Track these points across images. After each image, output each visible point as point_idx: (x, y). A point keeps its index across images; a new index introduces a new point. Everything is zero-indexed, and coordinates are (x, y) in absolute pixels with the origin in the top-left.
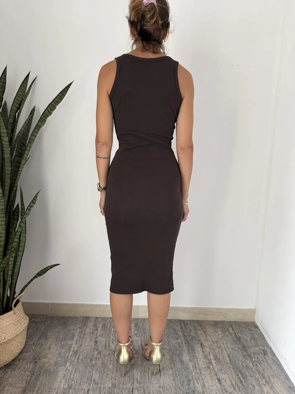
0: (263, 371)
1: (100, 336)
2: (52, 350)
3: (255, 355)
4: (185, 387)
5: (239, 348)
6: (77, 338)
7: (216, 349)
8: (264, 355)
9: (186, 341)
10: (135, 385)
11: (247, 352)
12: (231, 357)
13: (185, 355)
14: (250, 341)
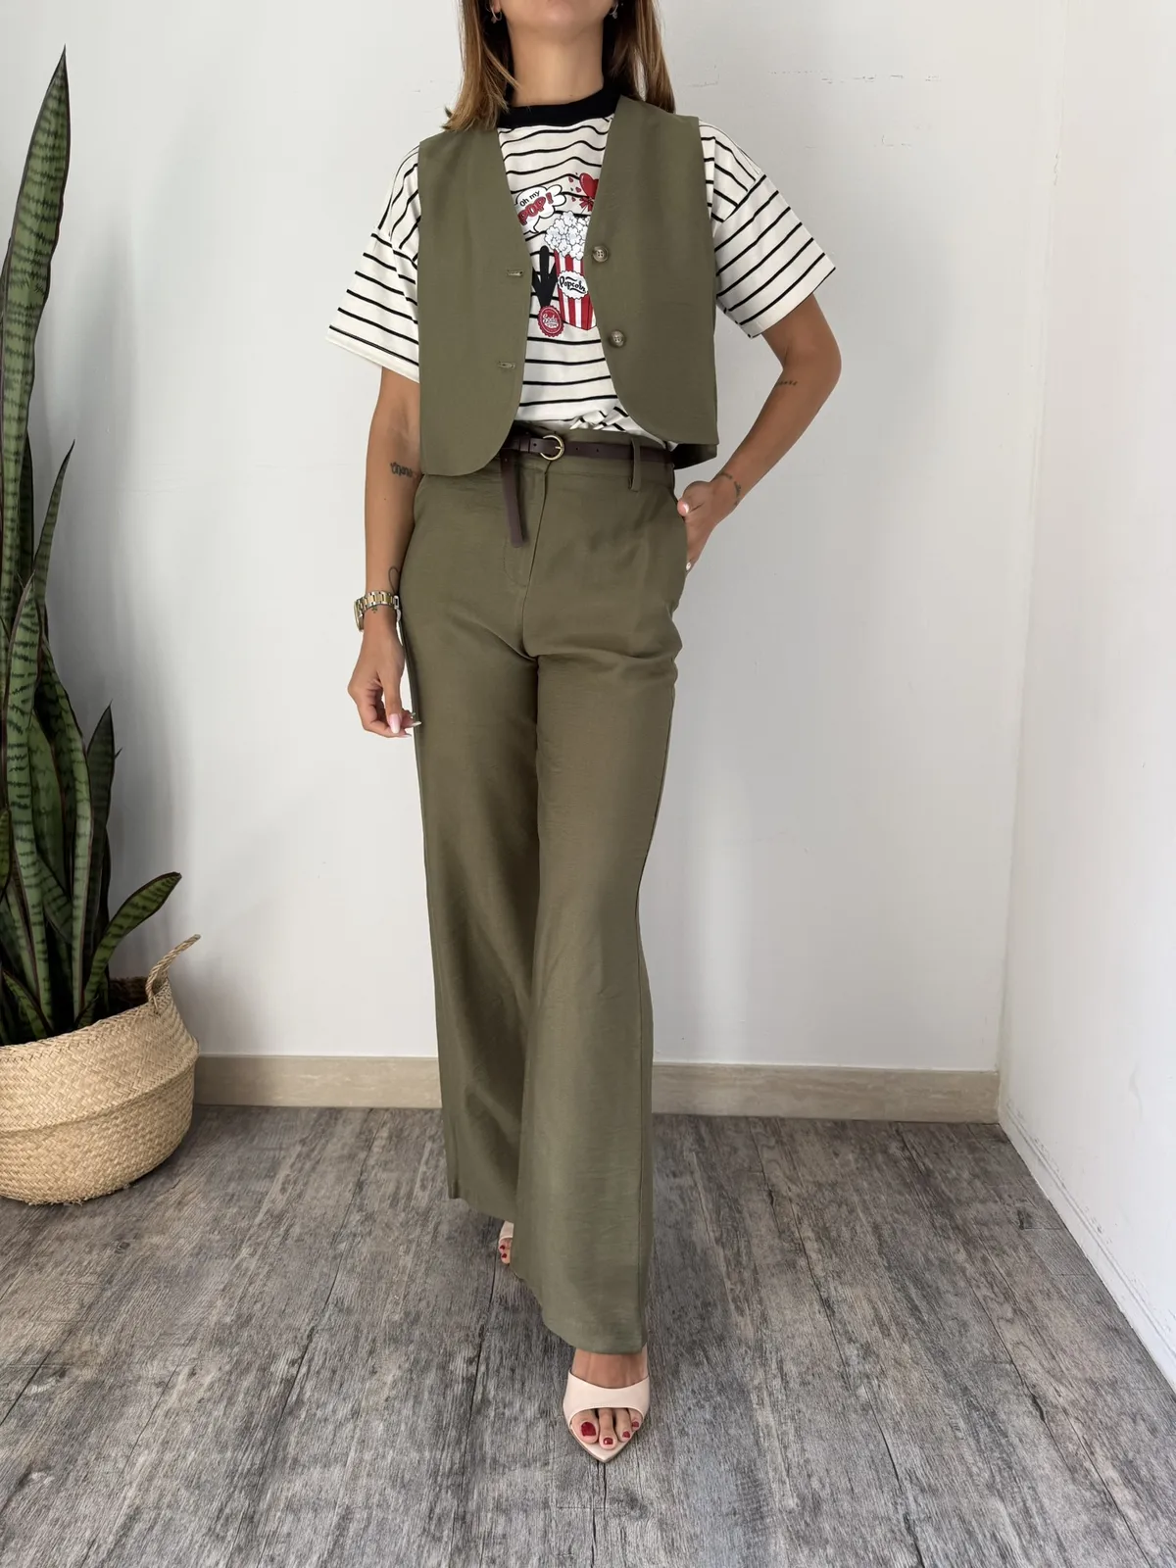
0: (1006, 1278)
1: (377, 1167)
2: (187, 1211)
3: (985, 1229)
4: (689, 1323)
5: (921, 1206)
6: (288, 1173)
7: (827, 1207)
8: (1022, 1227)
9: (710, 1182)
10: (493, 1319)
11: (952, 1217)
12: (886, 1232)
13: (701, 1225)
14: (969, 1183)
